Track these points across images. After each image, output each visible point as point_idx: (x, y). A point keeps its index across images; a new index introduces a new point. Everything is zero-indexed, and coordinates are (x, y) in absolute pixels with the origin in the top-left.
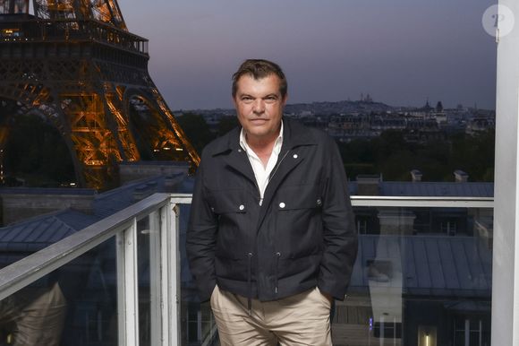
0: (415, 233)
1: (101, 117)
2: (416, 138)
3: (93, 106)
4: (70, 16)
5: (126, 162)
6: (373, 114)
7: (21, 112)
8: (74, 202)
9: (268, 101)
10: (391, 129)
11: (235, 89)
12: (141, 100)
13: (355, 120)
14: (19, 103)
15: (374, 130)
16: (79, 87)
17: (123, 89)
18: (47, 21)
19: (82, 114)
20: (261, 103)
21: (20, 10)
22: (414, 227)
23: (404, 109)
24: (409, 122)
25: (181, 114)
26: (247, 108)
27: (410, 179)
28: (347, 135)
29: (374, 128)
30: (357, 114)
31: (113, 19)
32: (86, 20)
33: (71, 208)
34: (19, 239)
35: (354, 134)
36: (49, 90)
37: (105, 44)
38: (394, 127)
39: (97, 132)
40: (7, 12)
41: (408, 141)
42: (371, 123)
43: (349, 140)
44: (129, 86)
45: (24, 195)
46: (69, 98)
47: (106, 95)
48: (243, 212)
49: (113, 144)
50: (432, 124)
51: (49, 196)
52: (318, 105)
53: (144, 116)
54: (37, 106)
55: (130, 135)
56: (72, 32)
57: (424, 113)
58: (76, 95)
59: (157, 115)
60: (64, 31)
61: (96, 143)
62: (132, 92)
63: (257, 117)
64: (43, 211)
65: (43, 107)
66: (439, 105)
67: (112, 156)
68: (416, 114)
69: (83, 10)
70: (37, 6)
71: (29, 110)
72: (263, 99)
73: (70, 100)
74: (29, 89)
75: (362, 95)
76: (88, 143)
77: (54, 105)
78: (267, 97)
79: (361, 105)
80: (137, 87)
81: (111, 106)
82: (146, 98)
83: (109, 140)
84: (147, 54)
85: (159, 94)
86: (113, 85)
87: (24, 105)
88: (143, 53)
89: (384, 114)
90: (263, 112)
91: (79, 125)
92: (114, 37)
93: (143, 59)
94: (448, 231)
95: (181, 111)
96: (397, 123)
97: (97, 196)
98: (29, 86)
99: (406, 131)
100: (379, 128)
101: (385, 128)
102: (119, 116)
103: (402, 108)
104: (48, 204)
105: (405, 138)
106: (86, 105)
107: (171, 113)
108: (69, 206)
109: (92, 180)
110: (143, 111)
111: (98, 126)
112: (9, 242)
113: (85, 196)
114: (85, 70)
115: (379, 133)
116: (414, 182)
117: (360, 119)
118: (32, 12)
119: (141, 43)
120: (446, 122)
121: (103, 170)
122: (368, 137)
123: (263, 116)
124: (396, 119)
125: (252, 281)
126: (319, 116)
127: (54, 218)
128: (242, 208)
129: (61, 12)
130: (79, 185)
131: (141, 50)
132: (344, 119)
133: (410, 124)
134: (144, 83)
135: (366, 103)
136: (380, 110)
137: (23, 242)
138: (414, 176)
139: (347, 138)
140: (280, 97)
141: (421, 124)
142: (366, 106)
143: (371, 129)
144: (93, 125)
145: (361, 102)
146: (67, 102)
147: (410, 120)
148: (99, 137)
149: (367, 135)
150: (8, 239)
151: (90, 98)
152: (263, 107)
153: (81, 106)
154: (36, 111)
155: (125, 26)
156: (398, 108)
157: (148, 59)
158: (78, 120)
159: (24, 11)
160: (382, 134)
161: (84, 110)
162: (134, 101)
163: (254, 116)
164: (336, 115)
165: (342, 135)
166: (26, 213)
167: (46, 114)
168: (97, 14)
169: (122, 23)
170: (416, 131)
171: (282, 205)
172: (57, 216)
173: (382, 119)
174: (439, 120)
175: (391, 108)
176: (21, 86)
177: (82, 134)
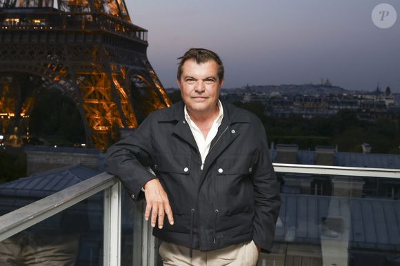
0: (364, 197)
1: (107, 92)
2: (368, 117)
3: (102, 82)
4: (86, 10)
5: (126, 129)
6: (331, 96)
7: (44, 86)
8: (83, 159)
9: (207, 82)
10: (346, 109)
11: (180, 72)
12: (140, 79)
13: (316, 100)
14: (43, 79)
15: (332, 109)
16: (91, 66)
17: (126, 69)
18: (67, 13)
19: (93, 89)
20: (202, 84)
21: (47, 4)
22: (363, 191)
23: (358, 93)
24: (361, 103)
25: (172, 91)
26: (189, 88)
27: (361, 151)
28: (309, 112)
29: (331, 107)
30: (317, 96)
31: (120, 13)
32: (99, 14)
33: (81, 165)
34: (39, 187)
35: (314, 112)
36: (67, 68)
37: (114, 33)
38: (349, 107)
39: (104, 103)
40: (36, 6)
41: (361, 119)
42: (329, 103)
43: (311, 117)
44: (132, 67)
45: (44, 152)
46: (82, 75)
47: (112, 74)
48: (187, 174)
49: (116, 113)
50: (382, 105)
51: (64, 153)
52: (285, 87)
53: (142, 92)
54: (58, 82)
55: (130, 107)
56: (87, 23)
57: (375, 97)
58: (89, 73)
59: (153, 92)
60: (81, 22)
61: (103, 113)
62: (133, 72)
63: (198, 95)
64: (59, 165)
65: (62, 82)
66: (388, 89)
67: (115, 123)
68: (368, 97)
69: (97, 5)
70: (60, 2)
71: (51, 84)
72: (204, 80)
73: (83, 78)
74: (51, 68)
75: (322, 80)
76: (97, 112)
77: (71, 81)
78: (207, 79)
79: (322, 88)
80: (138, 68)
81: (116, 83)
82: (144, 77)
83: (113, 110)
84: (146, 42)
85: (155, 74)
86: (118, 66)
87: (47, 80)
88: (143, 41)
89: (340, 96)
90: (203, 92)
91: (90, 97)
92: (121, 28)
93: (143, 46)
94: (393, 196)
95: (172, 89)
96: (351, 104)
97: (101, 155)
98: (52, 65)
99: (359, 111)
100: (336, 107)
101: (341, 107)
102: (122, 91)
103: (356, 91)
104: (63, 160)
105: (358, 117)
106: (96, 82)
107: (164, 89)
108: (79, 162)
109: (98, 142)
110: (142, 88)
111: (105, 98)
112: (31, 190)
113: (92, 155)
114: (97, 53)
115: (336, 112)
116: (364, 153)
117: (320, 100)
118: (56, 6)
119: (142, 33)
120: (393, 104)
121: (108, 134)
122: (327, 115)
123: (203, 95)
124: (351, 101)
125: (194, 233)
126: (286, 96)
127: (67, 171)
128: (186, 170)
129: (79, 7)
130: (88, 146)
131: (142, 38)
132: (306, 99)
133: (363, 104)
134: (143, 66)
135: (325, 86)
136: (337, 92)
137: (41, 190)
138: (364, 149)
139: (309, 115)
140: (218, 80)
141: (372, 106)
142: (325, 89)
143: (329, 108)
144: (101, 97)
145: (322, 85)
146: (82, 78)
147: (362, 101)
148: (106, 108)
149: (325, 113)
150: (30, 186)
151: (100, 76)
152: (204, 87)
153: (92, 82)
154: (56, 85)
155: (129, 19)
156: (352, 91)
157: (147, 45)
158: (90, 93)
159: (50, 5)
160: (338, 113)
161: (95, 86)
162: (135, 79)
163: (196, 95)
164: (300, 95)
165: (304, 112)
166: (45, 166)
167: (65, 88)
168: (107, 8)
169: (127, 17)
170: (367, 111)
171: (221, 171)
172: (70, 170)
173: (339, 100)
174: (387, 102)
175: (347, 91)
176: (46, 65)
177: (92, 105)
